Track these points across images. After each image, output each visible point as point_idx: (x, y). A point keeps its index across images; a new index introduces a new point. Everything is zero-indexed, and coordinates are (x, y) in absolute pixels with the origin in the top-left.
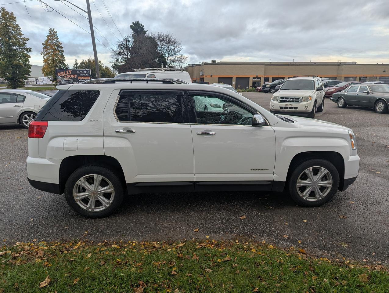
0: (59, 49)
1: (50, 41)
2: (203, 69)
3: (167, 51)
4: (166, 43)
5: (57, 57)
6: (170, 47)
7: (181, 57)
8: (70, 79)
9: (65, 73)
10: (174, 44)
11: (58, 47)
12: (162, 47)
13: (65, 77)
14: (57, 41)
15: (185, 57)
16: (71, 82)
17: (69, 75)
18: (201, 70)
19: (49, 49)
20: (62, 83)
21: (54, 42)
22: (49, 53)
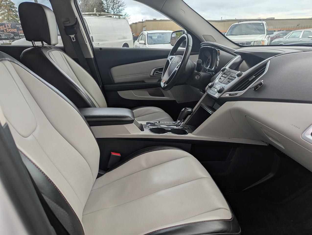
0: (13, 9)
1: (4, 2)
2: (145, 25)
3: (112, 9)
4: (111, 2)
5: (12, 17)
6: (115, 6)
7: (125, 14)
8: (10, 34)
9: (4, 27)
10: (118, 3)
11: (12, 7)
12: (107, 6)
13: (5, 31)
14: (10, 2)
15: (129, 15)
16: (11, 36)
17: (9, 28)
18: (144, 27)
19: (3, 10)
20: (3, 37)
21: (7, 2)
22: (3, 14)
